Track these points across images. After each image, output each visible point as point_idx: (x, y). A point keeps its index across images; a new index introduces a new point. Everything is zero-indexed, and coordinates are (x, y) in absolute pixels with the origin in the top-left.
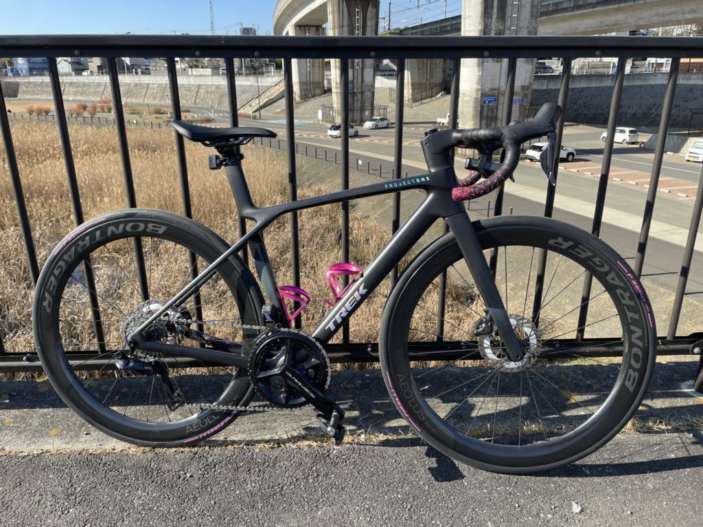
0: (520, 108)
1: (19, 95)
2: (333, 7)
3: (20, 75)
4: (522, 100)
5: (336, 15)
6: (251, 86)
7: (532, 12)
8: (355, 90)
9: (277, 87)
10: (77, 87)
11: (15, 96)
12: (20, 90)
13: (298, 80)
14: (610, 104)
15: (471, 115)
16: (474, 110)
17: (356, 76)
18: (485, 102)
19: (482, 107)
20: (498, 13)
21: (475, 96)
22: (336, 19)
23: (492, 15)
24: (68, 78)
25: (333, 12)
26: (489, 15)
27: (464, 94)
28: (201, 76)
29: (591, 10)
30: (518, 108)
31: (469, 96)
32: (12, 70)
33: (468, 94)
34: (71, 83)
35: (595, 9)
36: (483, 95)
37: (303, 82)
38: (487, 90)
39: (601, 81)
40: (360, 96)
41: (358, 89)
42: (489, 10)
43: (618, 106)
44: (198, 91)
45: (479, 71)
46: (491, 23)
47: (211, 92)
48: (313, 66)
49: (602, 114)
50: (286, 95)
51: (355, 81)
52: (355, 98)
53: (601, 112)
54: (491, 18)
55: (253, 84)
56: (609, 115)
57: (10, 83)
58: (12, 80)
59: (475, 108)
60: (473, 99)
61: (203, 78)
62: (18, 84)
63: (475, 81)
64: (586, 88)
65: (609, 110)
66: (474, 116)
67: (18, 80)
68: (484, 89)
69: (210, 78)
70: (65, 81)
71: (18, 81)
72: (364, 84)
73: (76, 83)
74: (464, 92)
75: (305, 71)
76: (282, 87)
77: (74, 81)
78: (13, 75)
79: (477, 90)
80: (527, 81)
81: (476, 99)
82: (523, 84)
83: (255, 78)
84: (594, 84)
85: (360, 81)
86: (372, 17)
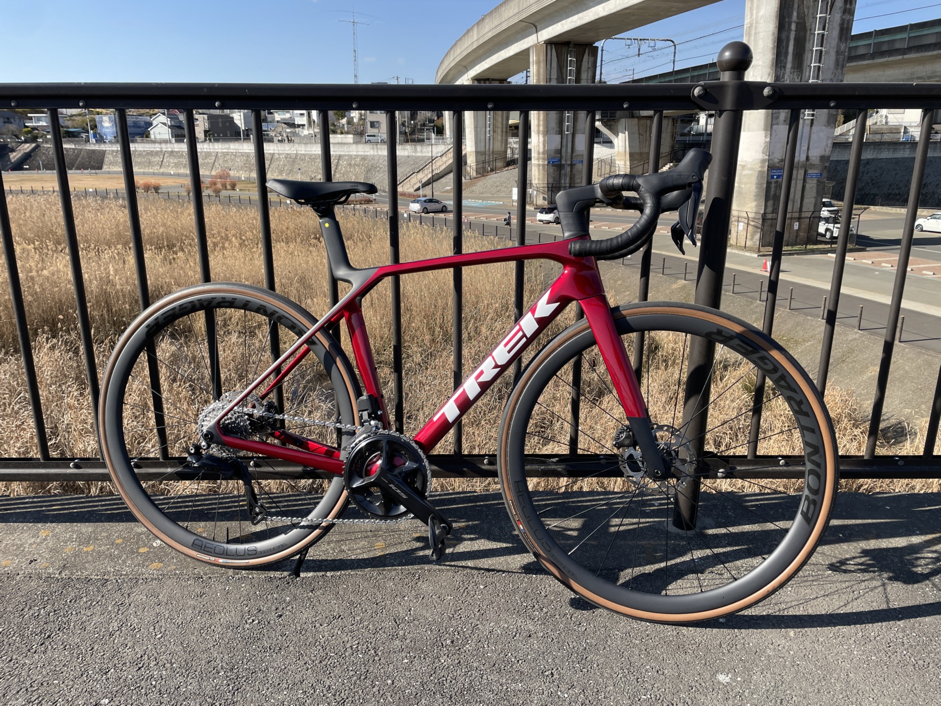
0: (818, 185)
1: (105, 167)
2: (538, 55)
3: (105, 142)
4: (821, 175)
5: (542, 65)
6: (408, 157)
7: (837, 61)
8: (563, 162)
9: (444, 158)
10: (179, 157)
11: (100, 168)
12: (106, 160)
13: (474, 149)
14: (909, 182)
15: (753, 194)
16: (757, 188)
17: (564, 143)
18: (772, 177)
19: (769, 184)
20: (793, 62)
21: (760, 169)
22: (542, 71)
23: (786, 63)
24: (169, 145)
25: (538, 63)
26: (782, 65)
27: (743, 166)
28: (342, 143)
29: (901, 57)
30: (815, 185)
31: (751, 169)
32: (95, 136)
33: (749, 166)
34: (172, 152)
35: (906, 57)
36: (771, 168)
37: (480, 152)
38: (776, 160)
39: (895, 150)
40: (569, 169)
41: (566, 161)
42: (783, 58)
43: (921, 185)
44: (338, 162)
45: (766, 137)
46: (784, 74)
47: (354, 165)
48: (494, 131)
49: (899, 194)
50: (454, 169)
51: (564, 149)
52: (563, 172)
53: (897, 192)
54: (785, 67)
55: (411, 154)
56: (908, 196)
57: (93, 151)
58: (97, 147)
59: (759, 185)
60: (756, 174)
61: (346, 146)
62: (103, 153)
63: (761, 150)
64: (873, 159)
65: (909, 189)
66: (757, 196)
67: (103, 147)
68: (771, 160)
69: (354, 146)
70: (164, 150)
71: (104, 149)
72: (574, 155)
73: (179, 152)
74: (743, 164)
75: (483, 137)
76: (449, 160)
77: (176, 150)
78: (96, 141)
79: (763, 161)
80: (827, 150)
81: (761, 173)
82: (823, 153)
83: (413, 147)
84: (885, 154)
85: (569, 150)
86: (589, 68)
